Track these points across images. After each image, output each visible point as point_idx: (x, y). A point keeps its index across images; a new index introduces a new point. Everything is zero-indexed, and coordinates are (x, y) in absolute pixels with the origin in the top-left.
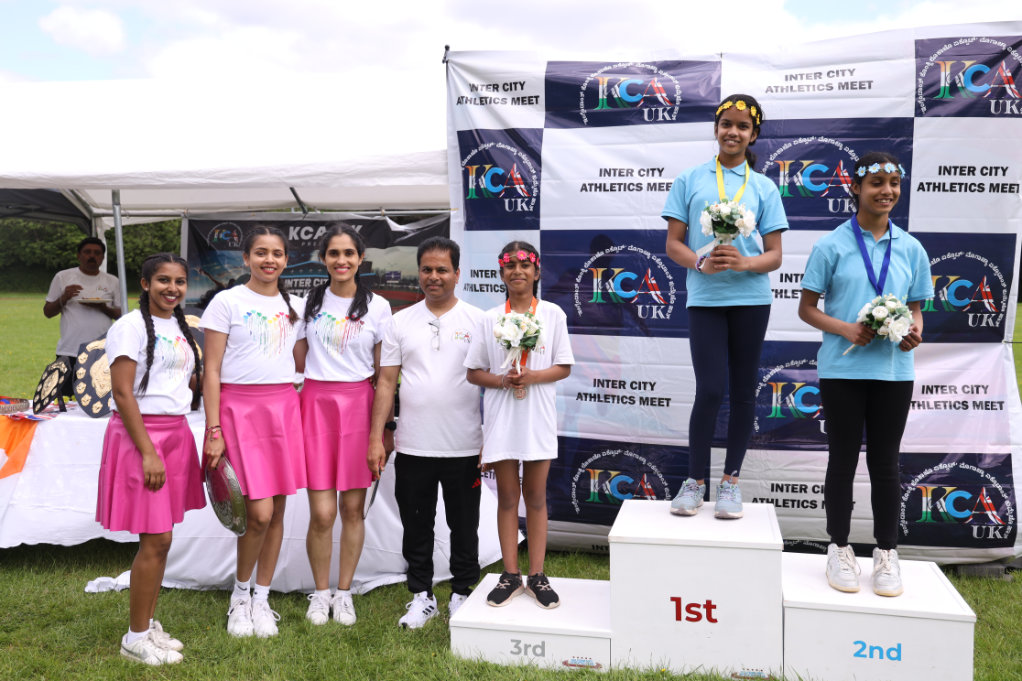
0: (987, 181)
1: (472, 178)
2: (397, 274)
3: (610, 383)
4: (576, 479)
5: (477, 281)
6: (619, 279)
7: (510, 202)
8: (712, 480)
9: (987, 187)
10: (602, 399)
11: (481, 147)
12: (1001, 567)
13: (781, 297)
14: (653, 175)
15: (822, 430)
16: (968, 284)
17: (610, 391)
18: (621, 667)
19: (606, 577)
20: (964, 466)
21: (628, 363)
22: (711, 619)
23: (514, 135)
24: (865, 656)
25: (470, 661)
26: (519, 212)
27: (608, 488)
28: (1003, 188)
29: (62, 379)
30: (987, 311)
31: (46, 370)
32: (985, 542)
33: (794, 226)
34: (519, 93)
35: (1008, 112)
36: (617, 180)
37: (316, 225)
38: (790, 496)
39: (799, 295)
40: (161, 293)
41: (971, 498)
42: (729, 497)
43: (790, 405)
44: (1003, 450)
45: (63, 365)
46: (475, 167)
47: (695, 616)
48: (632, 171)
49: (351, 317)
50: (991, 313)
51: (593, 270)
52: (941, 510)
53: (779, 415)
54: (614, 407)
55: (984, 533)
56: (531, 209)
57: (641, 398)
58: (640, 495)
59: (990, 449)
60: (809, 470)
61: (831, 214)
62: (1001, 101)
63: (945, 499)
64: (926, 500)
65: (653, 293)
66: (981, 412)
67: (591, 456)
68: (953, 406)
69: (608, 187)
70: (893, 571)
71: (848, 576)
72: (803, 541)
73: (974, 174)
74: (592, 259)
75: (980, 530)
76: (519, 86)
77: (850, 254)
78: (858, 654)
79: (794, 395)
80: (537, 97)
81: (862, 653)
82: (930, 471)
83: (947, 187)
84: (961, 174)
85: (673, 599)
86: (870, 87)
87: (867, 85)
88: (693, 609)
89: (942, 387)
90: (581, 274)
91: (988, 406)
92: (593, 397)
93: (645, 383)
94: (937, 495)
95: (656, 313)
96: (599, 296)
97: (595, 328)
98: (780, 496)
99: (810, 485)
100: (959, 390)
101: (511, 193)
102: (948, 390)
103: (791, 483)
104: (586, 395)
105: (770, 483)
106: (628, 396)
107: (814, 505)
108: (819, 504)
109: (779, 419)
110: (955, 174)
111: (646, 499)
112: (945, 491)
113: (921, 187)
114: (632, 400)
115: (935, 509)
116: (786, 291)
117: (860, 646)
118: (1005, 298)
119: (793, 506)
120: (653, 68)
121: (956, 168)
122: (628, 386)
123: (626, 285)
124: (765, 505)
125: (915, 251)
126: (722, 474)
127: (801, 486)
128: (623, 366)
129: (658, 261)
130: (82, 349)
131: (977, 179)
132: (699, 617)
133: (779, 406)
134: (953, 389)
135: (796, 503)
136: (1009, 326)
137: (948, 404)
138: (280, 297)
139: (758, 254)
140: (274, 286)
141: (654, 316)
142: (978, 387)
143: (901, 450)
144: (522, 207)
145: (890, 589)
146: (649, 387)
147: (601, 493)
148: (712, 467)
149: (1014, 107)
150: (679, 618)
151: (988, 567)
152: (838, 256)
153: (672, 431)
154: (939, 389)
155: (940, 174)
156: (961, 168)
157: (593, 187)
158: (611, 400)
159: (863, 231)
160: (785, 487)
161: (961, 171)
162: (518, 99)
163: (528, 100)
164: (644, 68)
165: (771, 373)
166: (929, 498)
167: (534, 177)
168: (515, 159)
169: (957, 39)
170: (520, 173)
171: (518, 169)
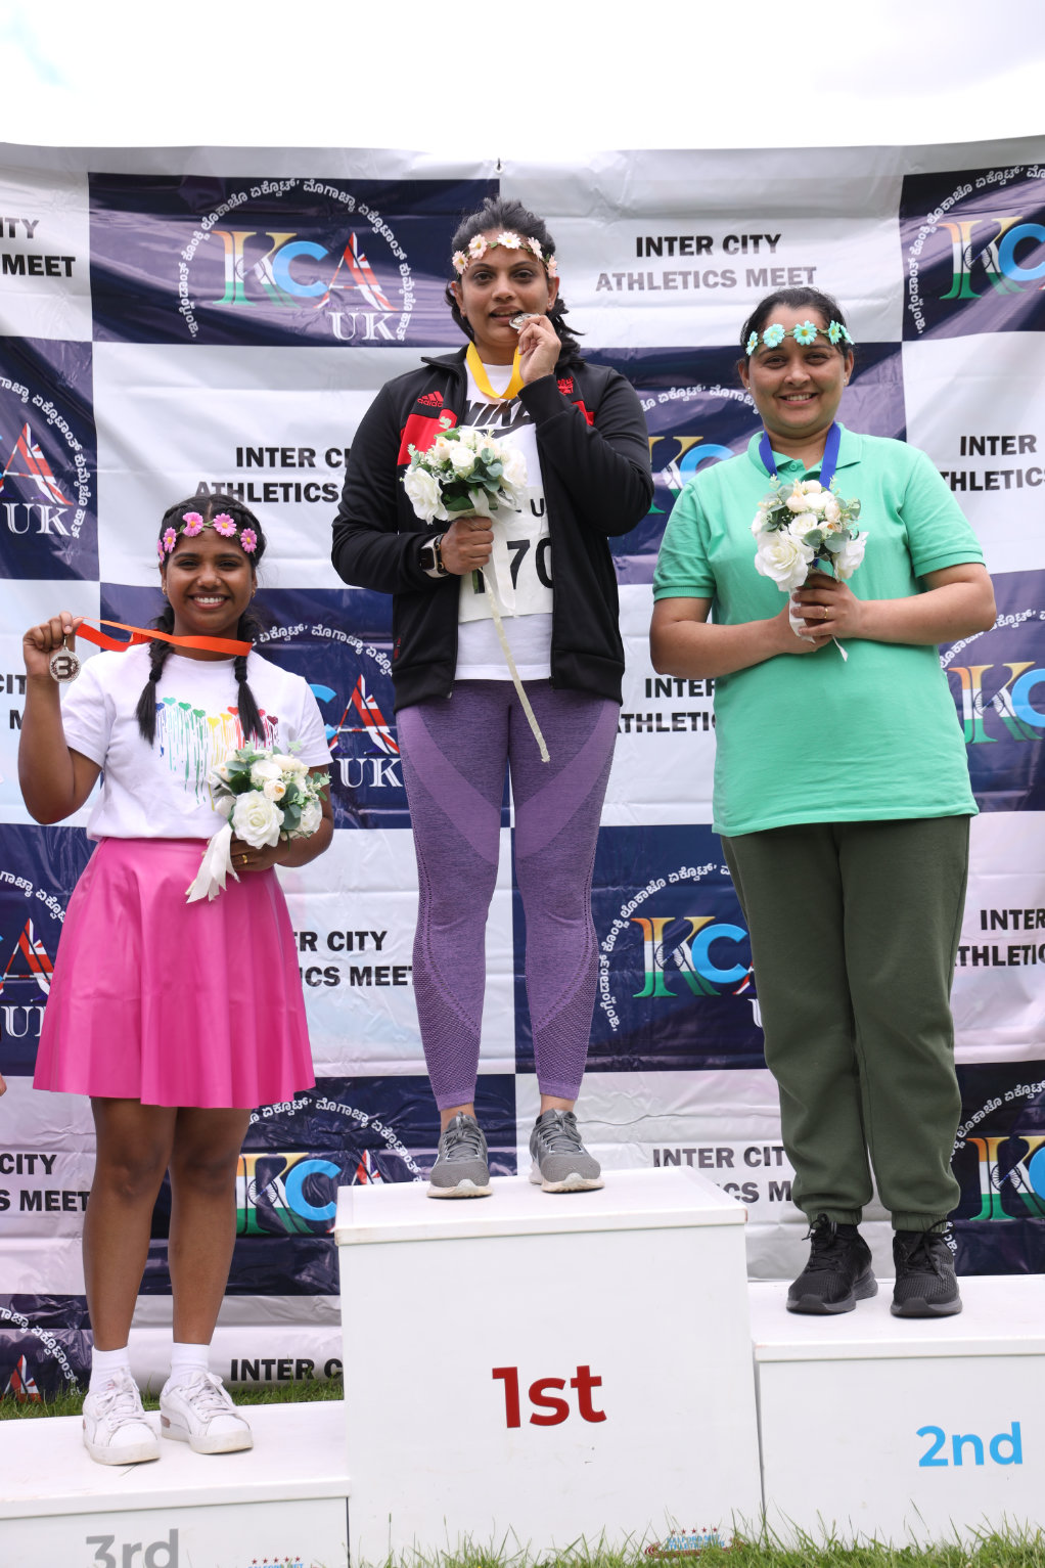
7: (20, 512)
13: (650, 729)
21: (323, 891)
22: (592, 1416)
23: (19, 355)
26: (44, 535)
27: (284, 1195)
34: (21, 246)
36: (279, 474)
43: (684, 969)
47: (551, 1412)
48: (312, 454)
52: (1022, 1190)
53: (661, 991)
56: (76, 534)
57: (354, 970)
60: (731, 1115)
63: (1025, 1165)
64: (987, 1170)
65: (371, 730)
73: (1033, 451)
76: (21, 229)
78: (929, 1459)
79: (690, 944)
82: (998, 1103)
83: (980, 481)
84: (1004, 451)
85: (495, 1374)
88: (548, 1394)
93: (362, 935)
94: (1008, 1160)
95: (381, 775)
99: (739, 1149)
101: (21, 491)
103: (698, 1146)
105: (649, 1148)
106: (323, 970)
107: (750, 1193)
108: (761, 1194)
109: (662, 998)
110: (993, 452)
114: (332, 975)
115: (1008, 1190)
116: (659, 717)
120: (344, 197)
121: (993, 439)
122: (321, 943)
127: (719, 1151)
128: (309, 898)
129: (382, 658)
132: (563, 1410)
133: (659, 970)
141: (378, 782)
144: (52, 527)
146: (370, 942)
148: (518, 1120)
150: (514, 1421)
155: (964, 453)
156: (1005, 439)
160: (684, 1158)
161: (1005, 446)
162: (20, 258)
163: (47, 266)
164: (326, 199)
165: (640, 897)
166: (994, 1163)
167: (80, 459)
168: (26, 414)
169: (984, 173)
170: (42, 448)
171: (35, 439)
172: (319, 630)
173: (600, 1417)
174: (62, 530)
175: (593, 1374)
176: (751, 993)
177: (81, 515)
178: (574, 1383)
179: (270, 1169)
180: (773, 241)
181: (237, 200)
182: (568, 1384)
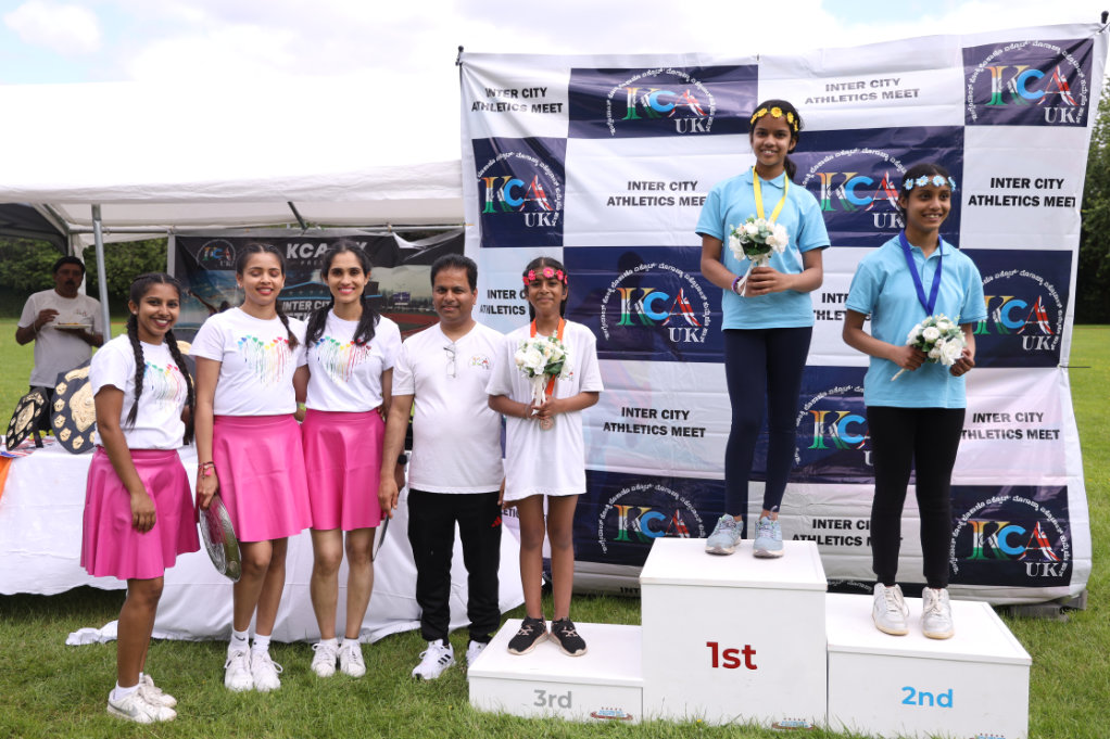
0: (1042, 194)
1: (489, 190)
2: (406, 295)
3: (640, 413)
4: (603, 516)
5: (495, 302)
6: (649, 299)
7: (531, 217)
8: (750, 515)
9: (1042, 201)
10: (632, 429)
11: (499, 157)
12: (1057, 607)
13: (824, 318)
14: (685, 189)
15: (867, 461)
16: (1022, 304)
17: (640, 420)
18: (654, 719)
19: (637, 621)
20: (1017, 499)
21: (659, 391)
22: (750, 666)
23: (534, 145)
24: (914, 703)
25: (490, 714)
26: (540, 227)
27: (638, 526)
28: (1059, 202)
29: (38, 412)
30: (1042, 334)
31: (21, 402)
32: (1039, 581)
33: (836, 243)
34: (540, 100)
35: (1063, 120)
36: (647, 193)
37: (316, 242)
38: (834, 532)
39: (843, 316)
40: (152, 317)
41: (1025, 534)
42: (768, 534)
43: (833, 435)
44: (1059, 482)
45: (40, 397)
46: (493, 179)
47: (732, 663)
48: (664, 184)
49: (356, 342)
50: (1046, 335)
51: (622, 290)
52: (993, 546)
53: (822, 446)
54: (644, 438)
55: (1037, 570)
56: (554, 224)
57: (673, 428)
58: (672, 532)
59: (1044, 480)
60: (853, 505)
61: (876, 230)
62: (1056, 109)
63: (997, 535)
64: (978, 536)
65: (686, 314)
66: (1036, 441)
67: (619, 491)
68: (1007, 435)
69: (637, 201)
70: (944, 612)
71: (896, 617)
72: (847, 581)
73: (1028, 187)
74: (620, 279)
75: (1034, 567)
76: (540, 93)
77: (898, 271)
78: (906, 701)
79: (837, 424)
80: (560, 105)
81: (911, 700)
82: (983, 504)
83: (1001, 201)
84: (1014, 186)
85: (709, 644)
86: (916, 95)
87: (913, 93)
88: (731, 655)
89: (994, 415)
90: (608, 294)
91: (1043, 434)
92: (622, 427)
93: (678, 412)
94: (989, 530)
95: (690, 336)
96: (628, 318)
97: (623, 352)
98: (823, 532)
99: (854, 521)
100: (1012, 418)
101: (532, 207)
102: (1000, 419)
103: (835, 518)
104: (614, 425)
105: (812, 519)
106: (659, 426)
107: (858, 541)
108: (864, 541)
109: (821, 449)
110: (1008, 186)
111: (679, 537)
112: (997, 526)
113: (973, 200)
114: (663, 431)
115: (987, 546)
116: (828, 313)
117: (909, 692)
118: (1060, 319)
119: (836, 543)
120: (684, 75)
121: (1009, 180)
122: (659, 415)
123: (657, 306)
124: (806, 542)
125: (967, 270)
126: (761, 509)
127: (845, 521)
128: (653, 393)
129: (691, 280)
130: (61, 378)
131: (1032, 191)
132: (738, 663)
133: (821, 436)
134: (1006, 417)
135: (839, 540)
136: (1065, 350)
137: (1000, 433)
138: (278, 320)
139: (798, 272)
140: (272, 308)
141: (687, 340)
142: (1032, 414)
143: (953, 483)
144: (544, 222)
145: (940, 631)
146: (681, 416)
147: (630, 531)
149: (1070, 115)
150: (715, 664)
151: (1042, 607)
152: (886, 274)
153: (707, 463)
154: (991, 417)
155: (992, 186)
156: (1015, 180)
157: (621, 201)
158: (641, 430)
159: (912, 247)
160: (828, 523)
161: (1015, 183)
162: (539, 106)
163: (551, 108)
164: (676, 76)
165: (814, 401)
166: (981, 533)
167: (558, 190)
168: (537, 171)
169: (1008, 44)
170: (543, 185)
171: (540, 181)
172: (663, 266)
173: (754, 667)
174: (548, 224)
175: (752, 648)
176: (864, 449)
177: (557, 214)
178: (743, 652)
179: (634, 514)
180: (896, 82)
181: (636, 78)
182: (740, 652)
